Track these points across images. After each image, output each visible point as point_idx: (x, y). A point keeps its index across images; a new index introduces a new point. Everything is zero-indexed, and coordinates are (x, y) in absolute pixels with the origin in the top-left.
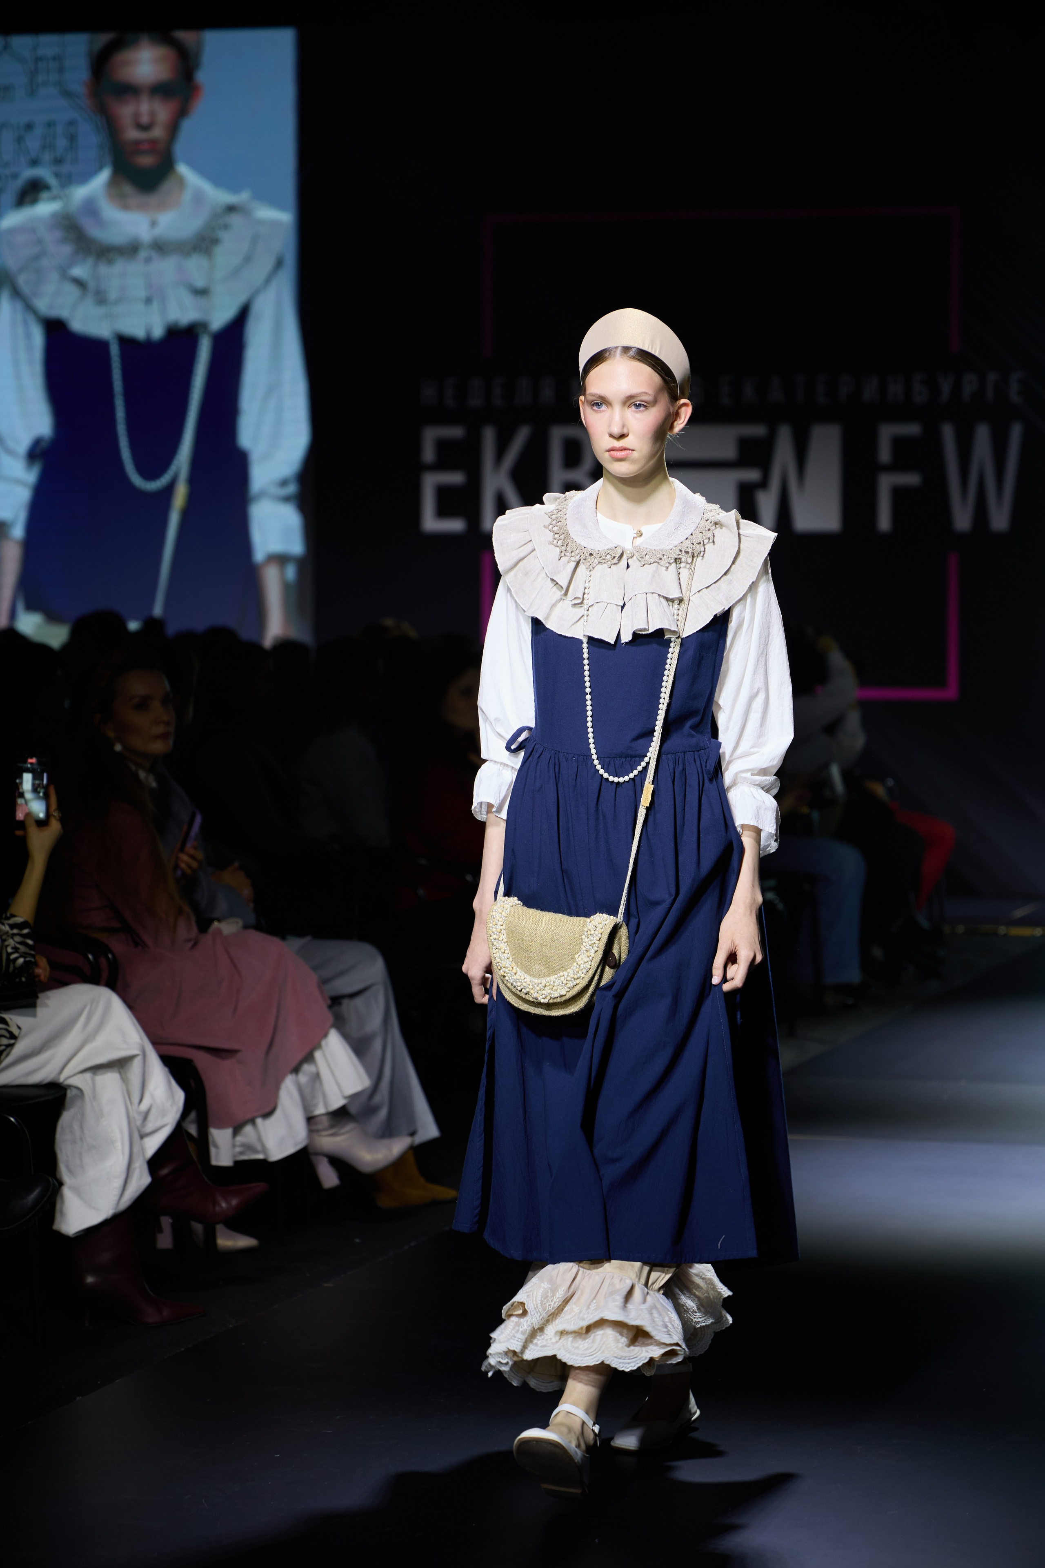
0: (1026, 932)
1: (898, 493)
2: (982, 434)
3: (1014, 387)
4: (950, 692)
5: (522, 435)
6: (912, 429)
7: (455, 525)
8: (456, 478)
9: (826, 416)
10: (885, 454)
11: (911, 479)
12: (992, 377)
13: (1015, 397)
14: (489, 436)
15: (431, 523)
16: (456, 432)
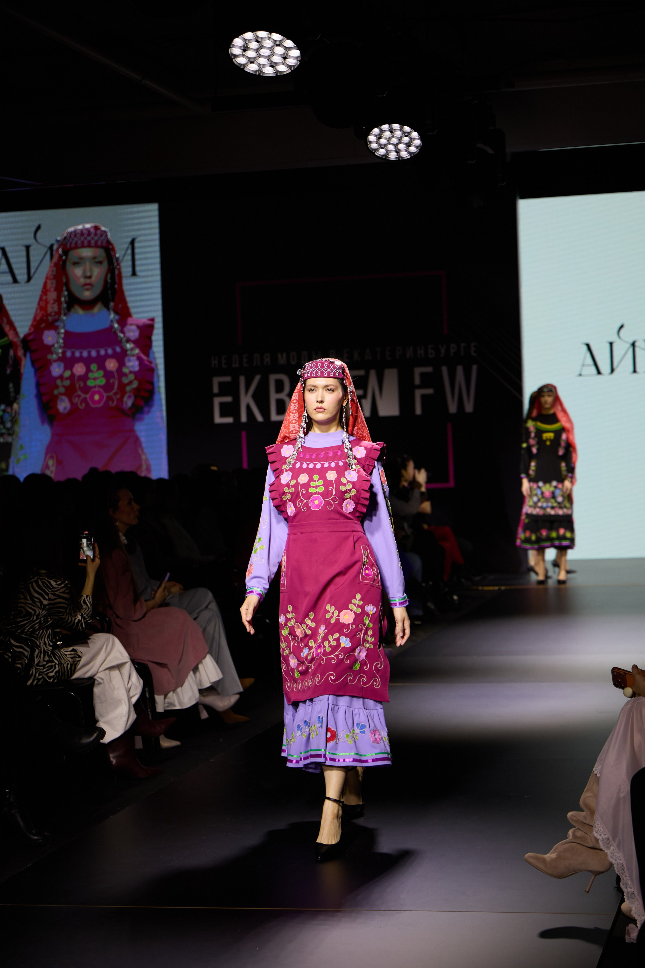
0: (491, 588)
1: (423, 397)
2: (460, 370)
3: (473, 349)
4: (451, 484)
5: (257, 378)
6: (429, 369)
7: (229, 420)
8: (229, 399)
9: (391, 366)
10: (417, 381)
11: (430, 391)
12: (463, 345)
13: (473, 354)
14: (242, 380)
15: (218, 420)
16: (228, 379)
